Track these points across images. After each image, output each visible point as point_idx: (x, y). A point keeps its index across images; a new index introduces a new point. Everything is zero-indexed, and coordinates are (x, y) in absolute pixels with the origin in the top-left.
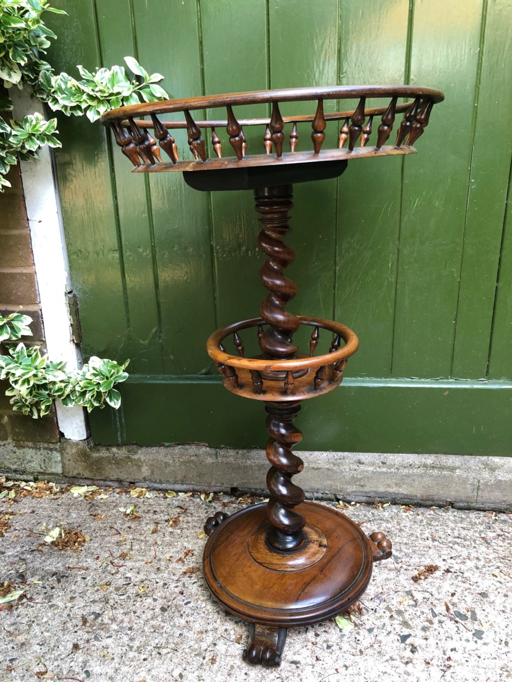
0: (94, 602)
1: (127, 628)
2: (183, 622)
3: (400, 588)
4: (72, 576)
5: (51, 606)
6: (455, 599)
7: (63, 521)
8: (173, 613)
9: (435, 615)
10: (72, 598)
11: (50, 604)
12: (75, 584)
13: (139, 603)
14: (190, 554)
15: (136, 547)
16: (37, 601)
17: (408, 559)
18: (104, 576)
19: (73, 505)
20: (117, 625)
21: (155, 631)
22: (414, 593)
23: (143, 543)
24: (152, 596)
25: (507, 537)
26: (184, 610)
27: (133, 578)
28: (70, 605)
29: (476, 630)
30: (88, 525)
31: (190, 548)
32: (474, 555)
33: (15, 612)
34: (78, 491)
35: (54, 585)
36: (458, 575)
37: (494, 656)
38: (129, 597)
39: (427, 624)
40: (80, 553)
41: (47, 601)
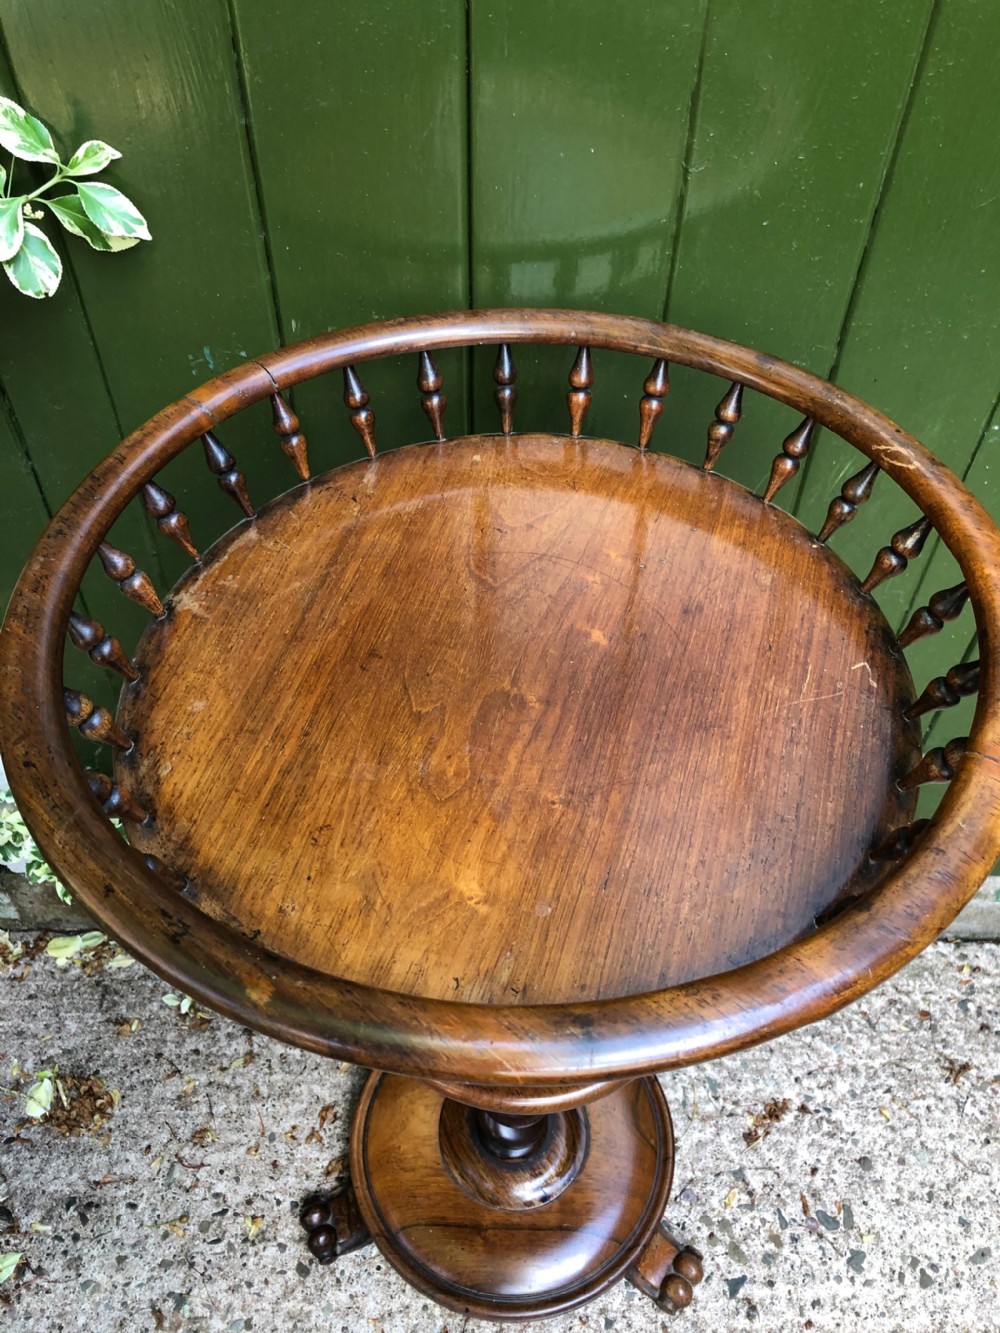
0: (165, 1265)
1: (242, 1324)
2: (343, 1297)
3: (723, 1166)
4: (105, 1203)
5: (85, 1285)
6: (818, 1181)
7: (53, 1046)
8: (322, 1276)
9: (784, 1224)
10: (121, 1260)
11: (80, 1279)
12: (118, 1224)
13: (252, 1259)
14: (330, 1116)
15: (219, 1109)
16: (53, 1276)
17: (733, 1088)
18: (170, 1195)
19: (62, 993)
20: (223, 1319)
21: (295, 1326)
22: (748, 1174)
23: (232, 1097)
24: (275, 1238)
25: (905, 1005)
26: (341, 1268)
27: (229, 1195)
28: (120, 1279)
29: (852, 1251)
30: (107, 1053)
31: (329, 1101)
32: (848, 1061)
33: (17, 1306)
34: (64, 951)
35: (77, 1230)
36: (822, 1118)
37: (882, 1309)
38: (230, 1246)
39: (771, 1247)
40: (109, 1137)
41: (73, 1274)
